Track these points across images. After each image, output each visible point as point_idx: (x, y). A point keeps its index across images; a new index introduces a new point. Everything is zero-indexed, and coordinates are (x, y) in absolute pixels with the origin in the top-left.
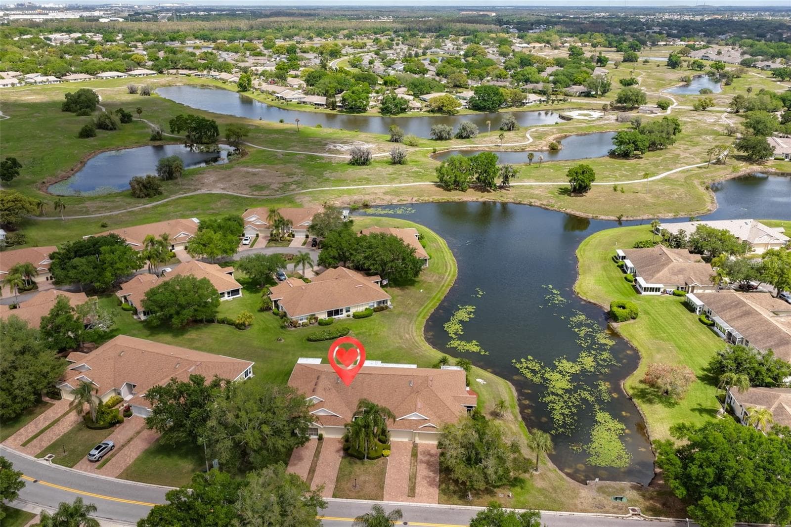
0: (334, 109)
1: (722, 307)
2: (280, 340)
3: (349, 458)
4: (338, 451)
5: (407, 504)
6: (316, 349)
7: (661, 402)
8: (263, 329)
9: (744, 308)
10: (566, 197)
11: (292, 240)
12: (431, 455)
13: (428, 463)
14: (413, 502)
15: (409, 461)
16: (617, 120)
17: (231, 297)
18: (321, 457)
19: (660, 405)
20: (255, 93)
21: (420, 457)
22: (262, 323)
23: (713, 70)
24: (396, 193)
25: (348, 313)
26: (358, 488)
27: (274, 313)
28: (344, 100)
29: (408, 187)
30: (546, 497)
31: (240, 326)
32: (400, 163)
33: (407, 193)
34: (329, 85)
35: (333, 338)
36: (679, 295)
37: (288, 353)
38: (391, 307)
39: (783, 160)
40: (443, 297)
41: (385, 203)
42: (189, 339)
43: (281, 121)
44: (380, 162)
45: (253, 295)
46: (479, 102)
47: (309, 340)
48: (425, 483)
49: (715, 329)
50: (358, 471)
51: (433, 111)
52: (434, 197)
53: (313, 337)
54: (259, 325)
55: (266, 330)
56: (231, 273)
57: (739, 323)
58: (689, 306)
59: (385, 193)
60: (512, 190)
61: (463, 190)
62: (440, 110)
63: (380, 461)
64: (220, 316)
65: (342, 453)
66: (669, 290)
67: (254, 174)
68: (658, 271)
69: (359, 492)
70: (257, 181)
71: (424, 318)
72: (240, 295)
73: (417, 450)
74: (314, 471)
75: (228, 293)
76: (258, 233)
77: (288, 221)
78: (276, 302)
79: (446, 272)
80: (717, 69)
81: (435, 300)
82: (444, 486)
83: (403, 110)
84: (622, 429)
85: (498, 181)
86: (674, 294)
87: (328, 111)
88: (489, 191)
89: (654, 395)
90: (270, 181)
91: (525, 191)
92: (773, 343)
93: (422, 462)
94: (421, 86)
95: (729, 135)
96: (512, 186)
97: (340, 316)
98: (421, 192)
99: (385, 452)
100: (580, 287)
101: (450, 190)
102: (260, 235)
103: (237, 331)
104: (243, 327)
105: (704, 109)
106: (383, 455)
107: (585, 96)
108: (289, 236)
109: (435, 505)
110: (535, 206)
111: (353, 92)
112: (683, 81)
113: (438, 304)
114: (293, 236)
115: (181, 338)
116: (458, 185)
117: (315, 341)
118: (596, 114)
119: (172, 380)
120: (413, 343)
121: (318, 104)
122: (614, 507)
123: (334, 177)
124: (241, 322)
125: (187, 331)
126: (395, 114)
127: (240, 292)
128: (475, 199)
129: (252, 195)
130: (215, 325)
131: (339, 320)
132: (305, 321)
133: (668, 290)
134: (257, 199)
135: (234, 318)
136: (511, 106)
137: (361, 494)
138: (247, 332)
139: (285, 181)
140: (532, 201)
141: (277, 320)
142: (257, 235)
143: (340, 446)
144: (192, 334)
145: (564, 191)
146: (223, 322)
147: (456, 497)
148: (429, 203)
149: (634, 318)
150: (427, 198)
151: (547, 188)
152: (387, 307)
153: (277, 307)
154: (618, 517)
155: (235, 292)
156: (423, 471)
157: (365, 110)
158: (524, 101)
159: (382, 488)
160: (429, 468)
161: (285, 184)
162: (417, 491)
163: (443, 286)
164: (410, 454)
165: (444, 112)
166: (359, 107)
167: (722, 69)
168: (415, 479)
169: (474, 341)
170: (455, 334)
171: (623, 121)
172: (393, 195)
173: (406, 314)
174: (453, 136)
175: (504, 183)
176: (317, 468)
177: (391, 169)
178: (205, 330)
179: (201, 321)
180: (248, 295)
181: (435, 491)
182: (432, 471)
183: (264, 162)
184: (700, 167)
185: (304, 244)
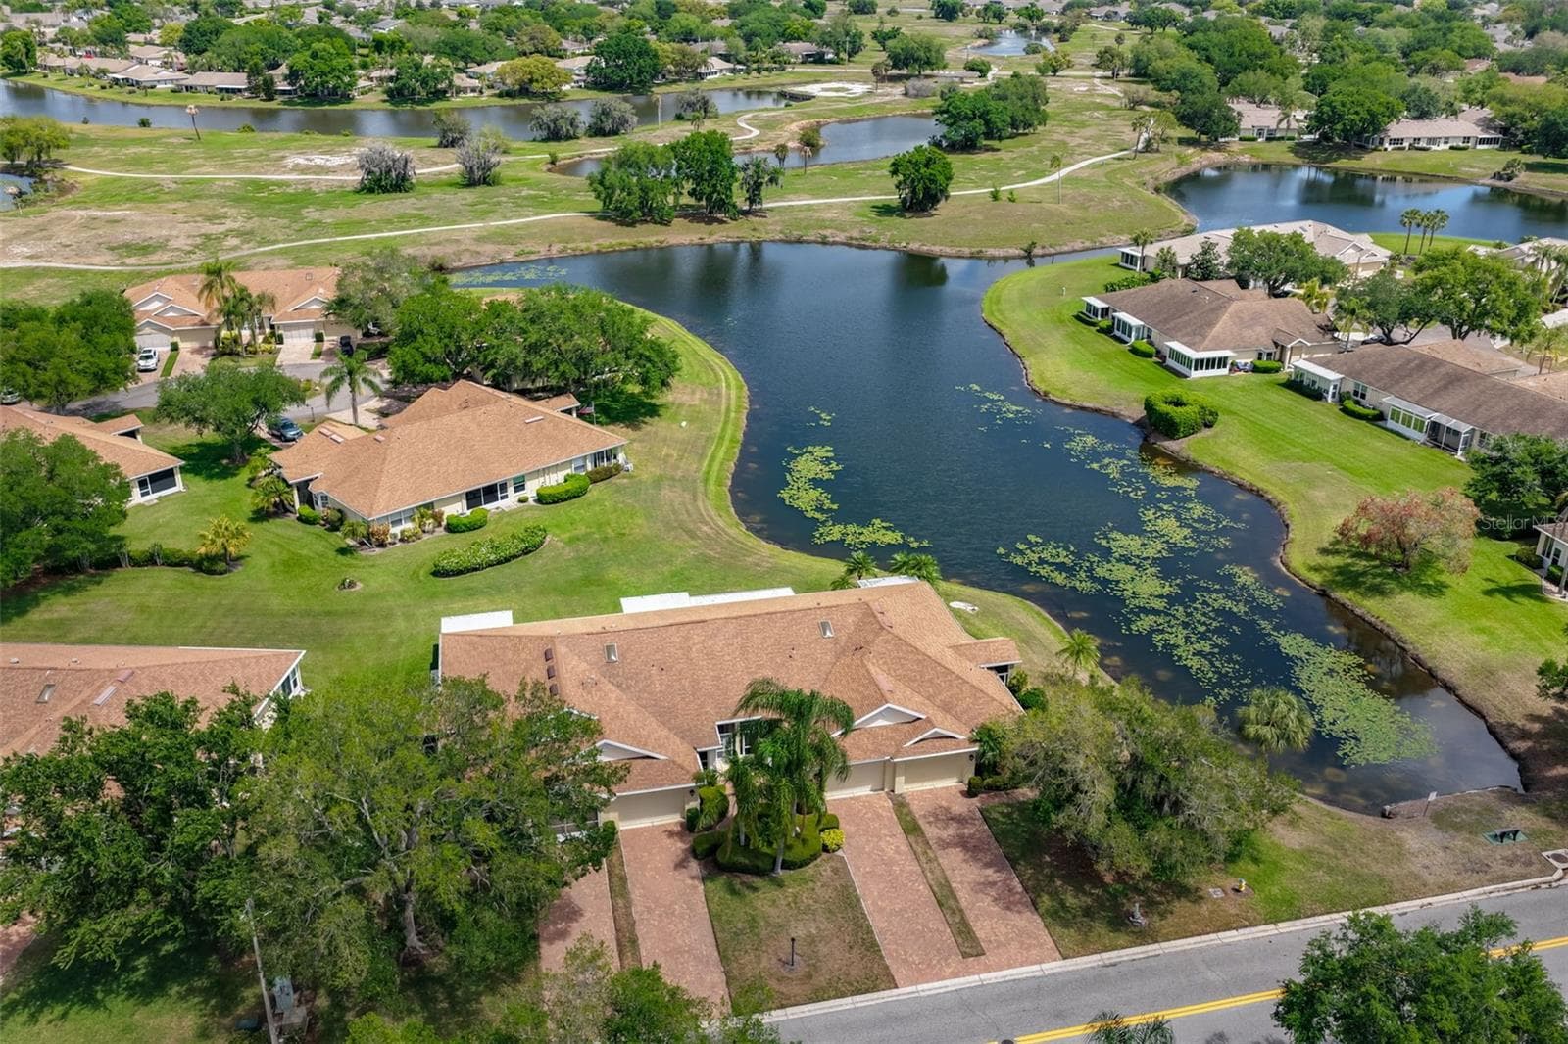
0: (270, 98)
1: (1390, 375)
2: (352, 584)
3: (723, 878)
4: (680, 865)
5: (972, 980)
6: (470, 593)
7: (1404, 587)
8: (286, 564)
9: (1442, 370)
10: (896, 220)
11: (279, 350)
12: (960, 820)
13: (963, 843)
14: (988, 969)
15: (904, 848)
16: (906, 94)
17: (153, 496)
18: (636, 894)
19: (1408, 594)
20: (52, 77)
21: (931, 832)
22: (275, 549)
23: (1023, 20)
24: (505, 237)
25: (521, 494)
26: (801, 967)
27: (301, 519)
28: (293, 76)
29: (528, 225)
30: (1330, 870)
31: (209, 565)
32: (485, 181)
33: (532, 236)
34: (246, 49)
35: (507, 560)
36: (1267, 371)
37: (388, 616)
38: (630, 466)
39: (1254, 140)
40: (740, 436)
41: (483, 260)
42: (46, 621)
43: (144, 124)
44: (437, 183)
45: (219, 484)
46: (609, 71)
47: (439, 573)
48: (986, 902)
49: (1390, 424)
50: (773, 911)
51: (509, 94)
52: (600, 241)
53: (450, 563)
54: (269, 554)
55: (292, 565)
56: (132, 434)
57: (1451, 399)
58: (1304, 388)
59: (480, 240)
60: (771, 218)
61: (664, 222)
62: (524, 91)
63: (823, 867)
64: (137, 547)
65: (694, 867)
66: (1243, 362)
67: (114, 222)
68: (1211, 325)
69: (810, 977)
70: (125, 235)
71: (720, 484)
72: (180, 486)
73: (910, 813)
74: (634, 942)
75: (142, 483)
76: (176, 339)
77: (261, 298)
78: (303, 486)
79: (718, 380)
80: (1031, 17)
81: (726, 443)
82: (1046, 901)
83: (440, 95)
84: (1360, 666)
85: (740, 199)
86: (1256, 369)
87: (257, 104)
88: (721, 222)
89: (1380, 575)
90: (164, 232)
91: (801, 215)
92: (1552, 429)
93: (945, 845)
94: (466, 48)
95: (1132, 108)
96: (771, 209)
97: (500, 504)
98: (566, 232)
99: (829, 838)
100: (1042, 380)
101: (632, 224)
102: (181, 345)
103: (200, 579)
104: (221, 566)
105: (1055, 71)
106: (826, 849)
107: (815, 62)
108: (265, 340)
109: (1056, 966)
110: (834, 243)
111: (314, 55)
112: (980, 37)
113: (737, 450)
114: (280, 340)
115: (18, 622)
116: (648, 212)
117: (459, 573)
118: (859, 89)
119: (69, 726)
120: (730, 543)
121: (228, 90)
122: (1511, 861)
123: (332, 217)
124: (214, 550)
125: (36, 602)
126: (421, 102)
127: (178, 478)
128: (696, 240)
129: (123, 264)
130: (125, 572)
131: (502, 513)
132: (408, 526)
133: (1241, 362)
134: (140, 273)
135: (183, 545)
136: (674, 82)
137: (821, 980)
138: (237, 578)
139: (203, 231)
140: (828, 232)
141: (318, 536)
142: (175, 347)
143: (679, 847)
144: (57, 607)
145: (885, 210)
146: (151, 560)
147: (1100, 928)
148: (591, 253)
149: (1209, 425)
150: (584, 245)
151: (845, 207)
152: (618, 468)
153: (308, 499)
154: (1537, 887)
155: (162, 479)
156: (964, 873)
157: (348, 99)
158: (702, 70)
159: (872, 947)
160: (976, 859)
161: (207, 237)
162: (980, 934)
163: (728, 410)
164: (899, 830)
165: (535, 95)
166: (334, 91)
167: (1039, 18)
168: (955, 898)
169: (877, 522)
170: (820, 509)
171: (919, 95)
172: (499, 243)
173: (673, 479)
174: (581, 131)
175: (751, 200)
176: (641, 931)
177: (470, 195)
178: (95, 591)
179: (75, 567)
180: (200, 485)
181: (1030, 922)
182: (987, 865)
183: (130, 199)
184: (1119, 158)
185: (318, 354)
